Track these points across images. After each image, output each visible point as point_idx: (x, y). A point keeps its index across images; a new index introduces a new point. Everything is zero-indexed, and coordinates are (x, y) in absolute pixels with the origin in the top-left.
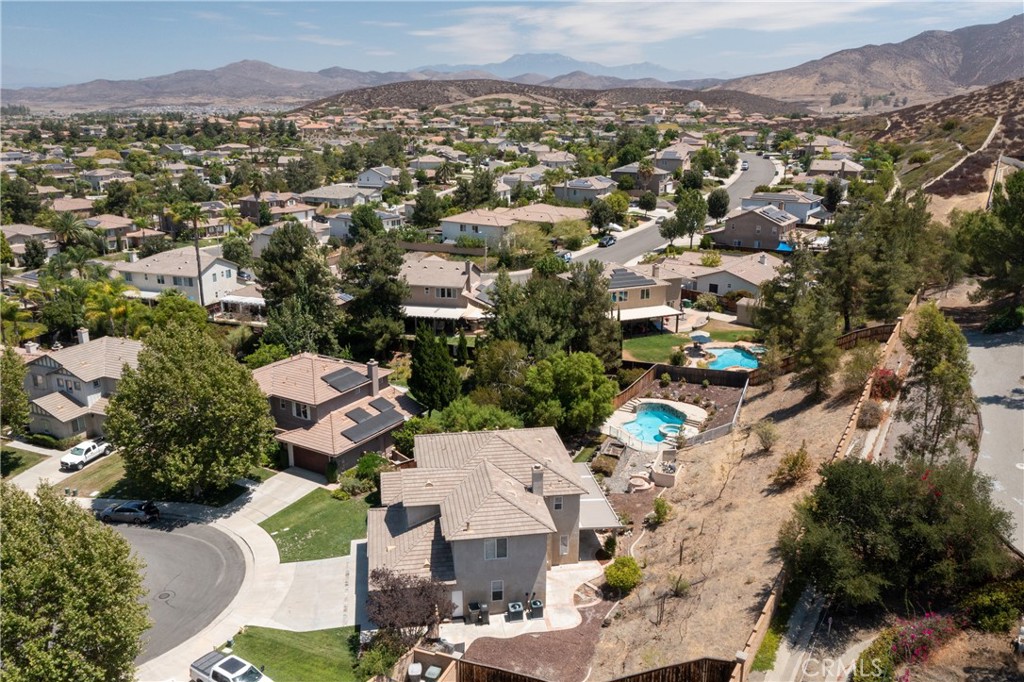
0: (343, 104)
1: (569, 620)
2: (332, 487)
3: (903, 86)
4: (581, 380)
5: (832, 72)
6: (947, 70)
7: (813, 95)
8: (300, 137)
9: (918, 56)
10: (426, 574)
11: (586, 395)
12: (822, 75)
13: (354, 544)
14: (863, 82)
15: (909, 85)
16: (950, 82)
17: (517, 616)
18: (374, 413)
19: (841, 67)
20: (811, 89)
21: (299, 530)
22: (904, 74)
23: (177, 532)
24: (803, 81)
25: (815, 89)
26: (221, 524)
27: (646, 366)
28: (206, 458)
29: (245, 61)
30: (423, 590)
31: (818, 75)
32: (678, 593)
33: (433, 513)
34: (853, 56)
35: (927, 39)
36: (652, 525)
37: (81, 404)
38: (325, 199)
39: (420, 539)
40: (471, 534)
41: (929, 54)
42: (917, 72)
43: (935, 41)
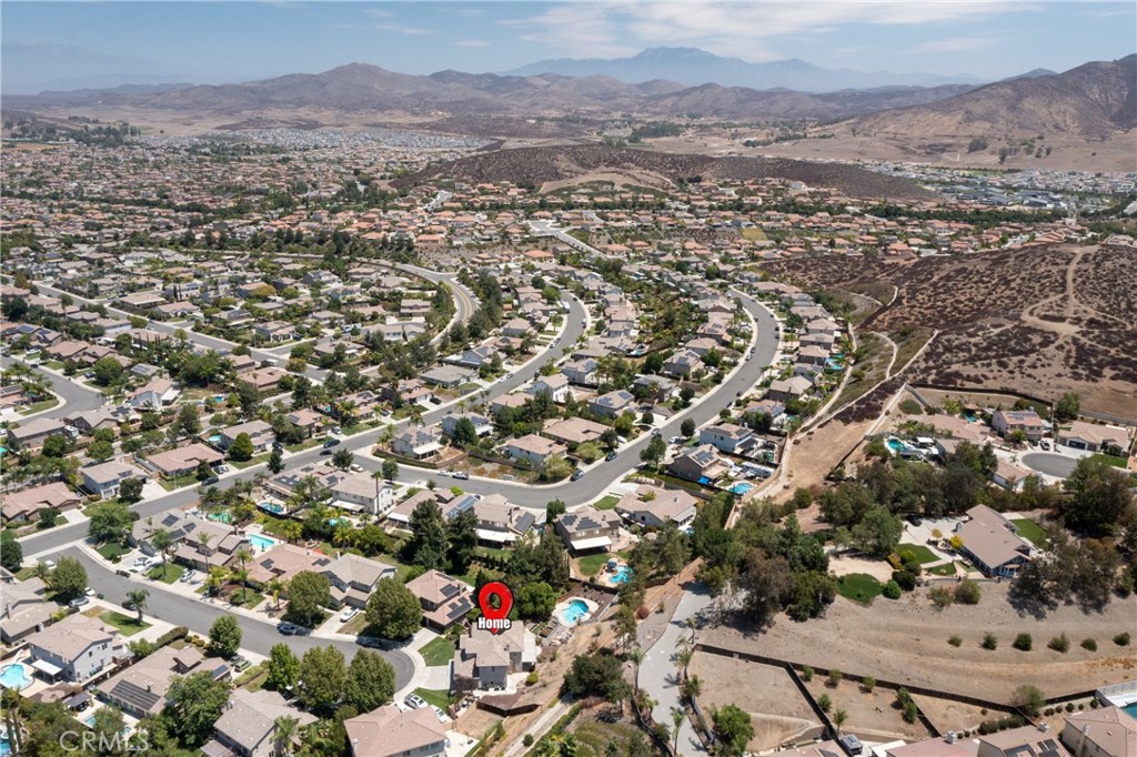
0: (455, 176)
1: (513, 692)
2: (443, 636)
3: (1056, 126)
4: (541, 596)
5: (978, 109)
6: (1109, 107)
7: (953, 137)
8: (416, 253)
9: (1078, 91)
10: (470, 676)
11: (542, 602)
12: (968, 112)
13: (450, 661)
14: (1012, 122)
15: (1062, 126)
16: (1109, 123)
17: (497, 689)
18: (460, 604)
19: (990, 104)
20: (953, 128)
21: (432, 654)
22: (1058, 113)
23: (389, 652)
24: (946, 118)
25: (957, 128)
26: (404, 649)
27: (579, 581)
28: (401, 627)
29: (354, 64)
30: (469, 681)
31: (962, 112)
32: (544, 686)
33: (474, 656)
34: (1002, 91)
35: (1089, 70)
36: (552, 660)
37: (344, 591)
38: (439, 381)
39: (470, 664)
40: (484, 665)
41: (1091, 89)
42: (1074, 111)
43: (1099, 74)
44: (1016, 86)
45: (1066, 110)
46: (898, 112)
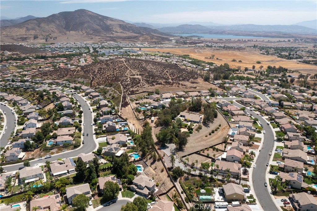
2: (123, 191)
3: (52, 31)
5: (30, 27)
6: (62, 26)
7: (26, 35)
9: (54, 22)
12: (27, 28)
13: (134, 194)
14: (40, 30)
15: (54, 31)
16: (64, 30)
19: (32, 25)
20: (24, 32)
24: (21, 30)
25: (26, 32)
27: (132, 162)
31: (25, 28)
32: (163, 184)
34: (34, 22)
36: (153, 179)
41: (56, 21)
42: (55, 27)
43: (57, 17)
44: (37, 20)
45: (52, 27)
46: (5, 28)
